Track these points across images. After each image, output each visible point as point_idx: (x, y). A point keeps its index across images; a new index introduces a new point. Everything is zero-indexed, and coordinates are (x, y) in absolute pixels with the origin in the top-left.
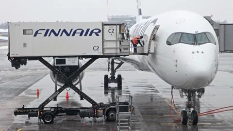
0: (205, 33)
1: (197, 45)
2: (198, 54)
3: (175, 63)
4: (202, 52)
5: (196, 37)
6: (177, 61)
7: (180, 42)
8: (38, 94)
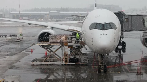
0: (109, 23)
1: (104, 30)
2: (104, 35)
3: (92, 40)
4: (106, 34)
5: (104, 25)
6: (93, 39)
7: (95, 28)
8: (32, 52)
